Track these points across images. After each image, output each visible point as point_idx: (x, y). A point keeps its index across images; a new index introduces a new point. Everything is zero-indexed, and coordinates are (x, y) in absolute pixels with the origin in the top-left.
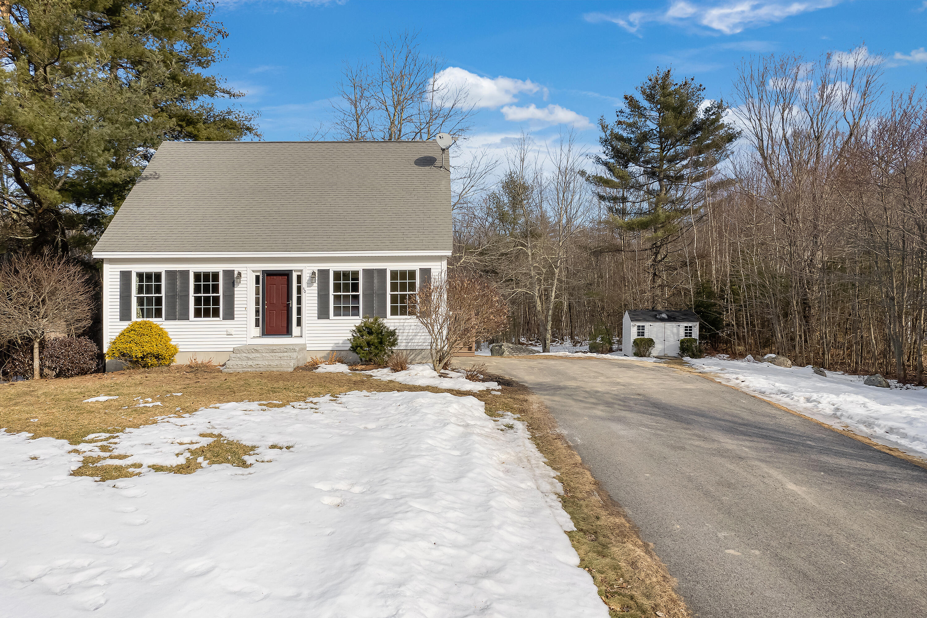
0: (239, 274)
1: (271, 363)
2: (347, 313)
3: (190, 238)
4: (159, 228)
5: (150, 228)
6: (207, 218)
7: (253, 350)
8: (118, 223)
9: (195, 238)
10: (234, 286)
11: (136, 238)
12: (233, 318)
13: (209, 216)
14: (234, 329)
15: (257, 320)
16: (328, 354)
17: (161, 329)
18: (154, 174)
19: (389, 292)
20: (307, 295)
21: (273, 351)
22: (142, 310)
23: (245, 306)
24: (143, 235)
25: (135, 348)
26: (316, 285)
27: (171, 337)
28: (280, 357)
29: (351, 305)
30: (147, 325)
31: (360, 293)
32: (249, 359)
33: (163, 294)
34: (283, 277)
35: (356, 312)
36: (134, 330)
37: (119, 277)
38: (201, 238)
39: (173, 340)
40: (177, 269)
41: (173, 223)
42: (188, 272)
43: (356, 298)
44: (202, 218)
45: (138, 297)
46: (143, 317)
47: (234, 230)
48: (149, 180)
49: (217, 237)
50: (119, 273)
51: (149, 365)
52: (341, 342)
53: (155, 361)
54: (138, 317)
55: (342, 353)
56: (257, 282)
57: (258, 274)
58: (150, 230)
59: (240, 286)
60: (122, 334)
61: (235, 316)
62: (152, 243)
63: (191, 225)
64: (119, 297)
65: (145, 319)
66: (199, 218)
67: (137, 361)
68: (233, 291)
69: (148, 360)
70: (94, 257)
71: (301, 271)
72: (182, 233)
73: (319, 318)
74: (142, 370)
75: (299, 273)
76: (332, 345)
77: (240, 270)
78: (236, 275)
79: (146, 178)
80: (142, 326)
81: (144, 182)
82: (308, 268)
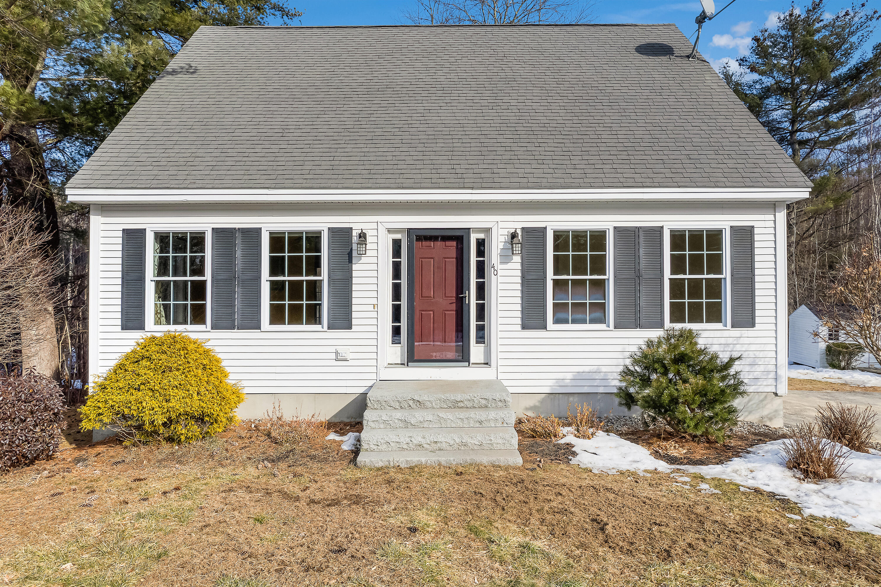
0: (362, 236)
1: (466, 439)
2: (580, 316)
3: (262, 163)
4: (199, 146)
5: (182, 147)
6: (291, 131)
7: (411, 403)
8: (121, 138)
9: (271, 163)
10: (350, 261)
11: (154, 164)
12: (349, 326)
13: (294, 127)
14: (352, 349)
15: (396, 331)
16: (542, 402)
17: (207, 352)
18: (187, 67)
19: (667, 274)
20: (500, 279)
21: (455, 405)
22: (166, 308)
23: (374, 301)
24: (169, 159)
25: (149, 402)
26: (517, 259)
27: (228, 370)
28: (481, 422)
29: (588, 301)
30: (178, 346)
31: (610, 275)
32: (406, 424)
33: (208, 277)
34: (449, 243)
35: (598, 314)
36: (149, 358)
37: (120, 241)
38: (283, 163)
39: (231, 376)
40: (237, 226)
41: (226, 138)
42: (258, 231)
43: (599, 285)
44: (281, 131)
45: (157, 282)
46: (168, 322)
47: (346, 150)
48: (179, 76)
49: (317, 163)
50: (120, 234)
51: (183, 438)
52: (569, 376)
53: (195, 428)
54: (158, 322)
55: (571, 399)
56: (397, 253)
57: (398, 236)
58: (183, 151)
59: (364, 259)
60: (121, 367)
61: (354, 322)
62: (187, 172)
63: (261, 142)
64: (119, 281)
65: (172, 328)
66: (276, 131)
67: (156, 432)
68: (351, 271)
69: (181, 429)
70: (70, 199)
71: (487, 231)
72: (246, 155)
73: (524, 327)
74: (166, 448)
75: (481, 236)
76: (550, 383)
77: (364, 226)
78: (355, 239)
79: (174, 72)
80: (165, 348)
81: (170, 77)
82: (501, 225)
